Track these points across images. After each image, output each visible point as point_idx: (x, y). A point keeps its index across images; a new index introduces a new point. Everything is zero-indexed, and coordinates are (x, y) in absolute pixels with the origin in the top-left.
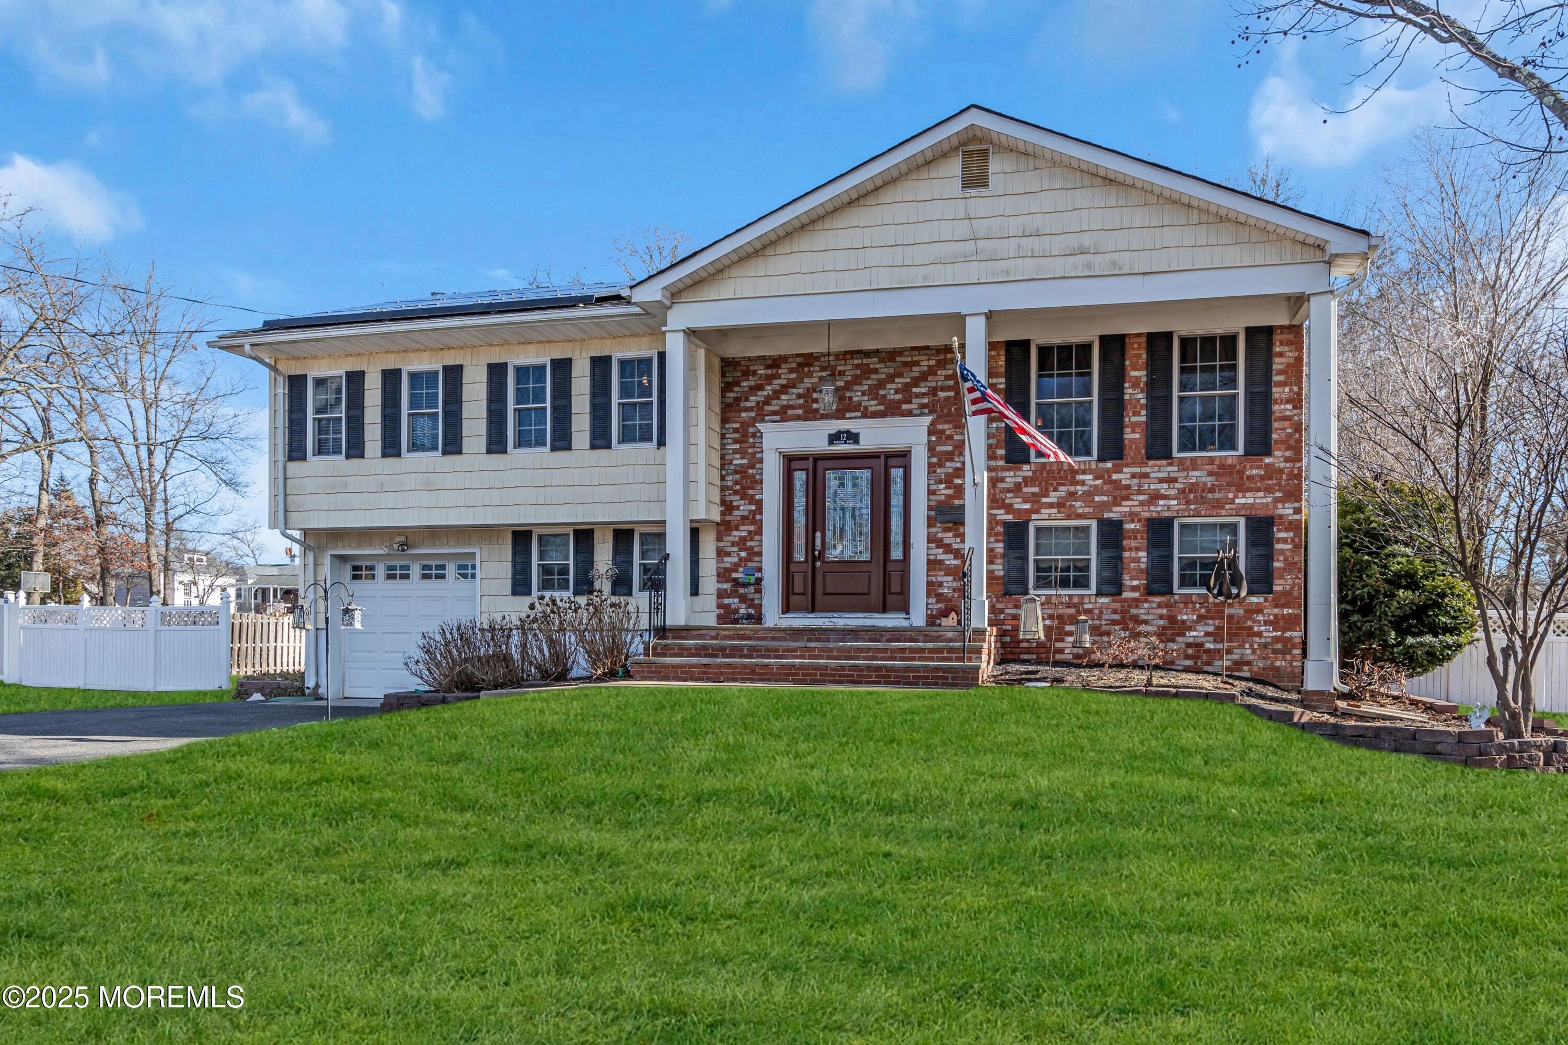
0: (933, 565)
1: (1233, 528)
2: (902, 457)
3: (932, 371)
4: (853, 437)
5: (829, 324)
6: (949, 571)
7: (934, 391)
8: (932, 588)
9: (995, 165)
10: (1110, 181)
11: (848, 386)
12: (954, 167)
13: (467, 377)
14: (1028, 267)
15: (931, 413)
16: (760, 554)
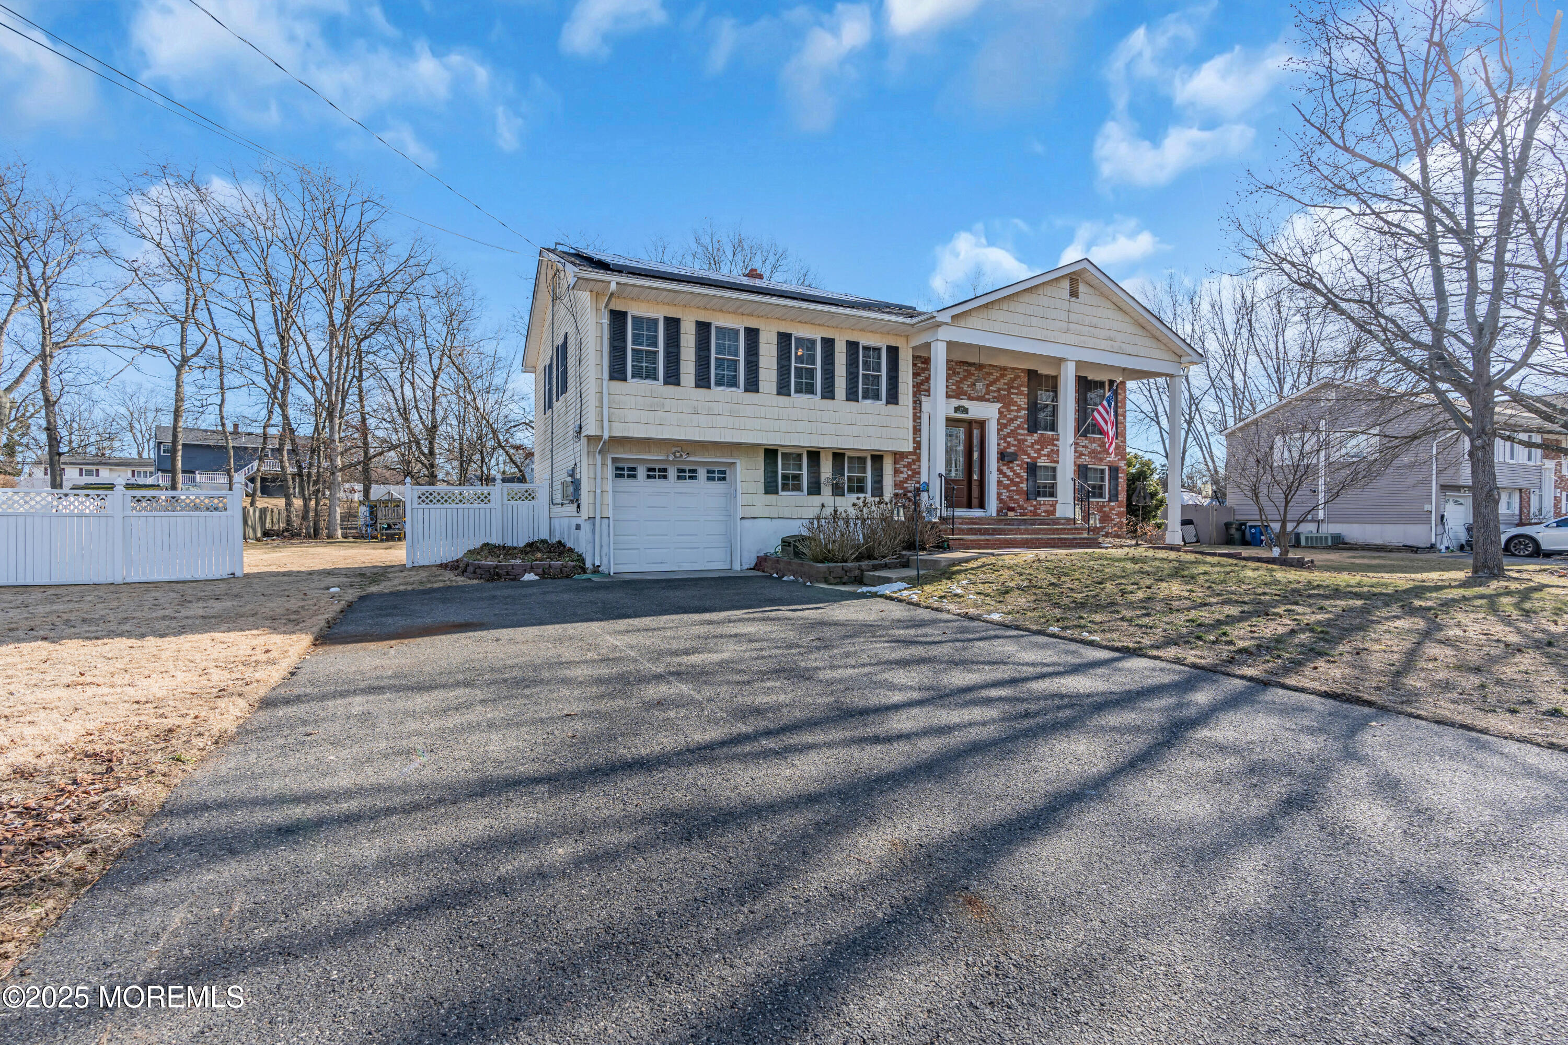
0: (999, 483)
1: (1102, 471)
2: (982, 424)
3: (997, 380)
4: (966, 411)
5: (980, 347)
6: (1007, 487)
7: (999, 390)
8: (999, 494)
9: (1082, 288)
10: (1120, 309)
11: (961, 381)
12: (1066, 284)
13: (763, 337)
14: (1091, 342)
15: (998, 401)
16: (919, 473)
